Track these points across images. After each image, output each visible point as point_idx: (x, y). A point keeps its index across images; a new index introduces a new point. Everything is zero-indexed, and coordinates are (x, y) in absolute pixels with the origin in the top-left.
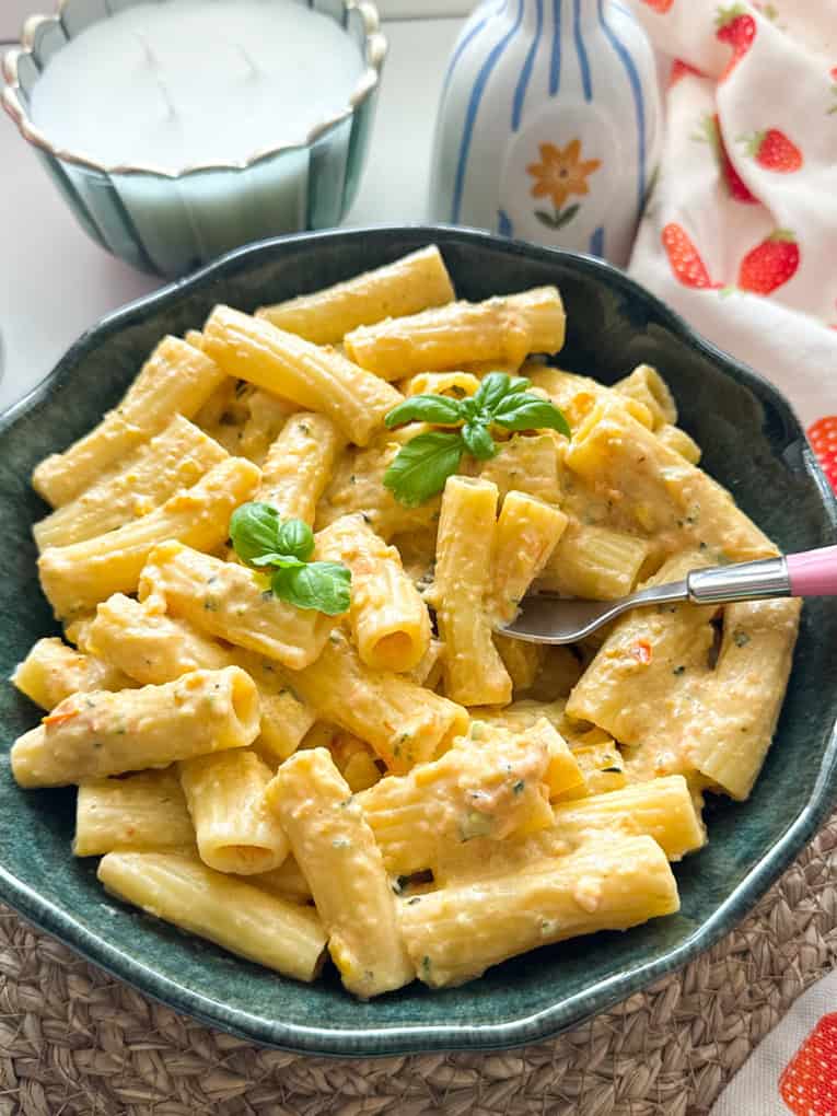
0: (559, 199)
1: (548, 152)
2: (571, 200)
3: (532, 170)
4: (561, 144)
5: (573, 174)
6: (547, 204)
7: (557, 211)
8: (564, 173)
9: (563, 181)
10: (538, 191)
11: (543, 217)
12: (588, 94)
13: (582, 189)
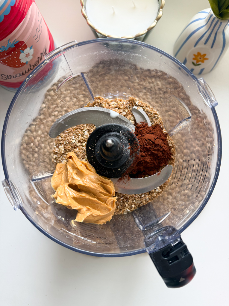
0: (198, 62)
1: (199, 54)
2: (200, 63)
3: (194, 55)
4: (202, 54)
5: (202, 59)
6: (195, 62)
7: (196, 63)
8: (200, 58)
9: (200, 59)
10: (194, 59)
11: (193, 63)
12: (212, 47)
13: (203, 62)
